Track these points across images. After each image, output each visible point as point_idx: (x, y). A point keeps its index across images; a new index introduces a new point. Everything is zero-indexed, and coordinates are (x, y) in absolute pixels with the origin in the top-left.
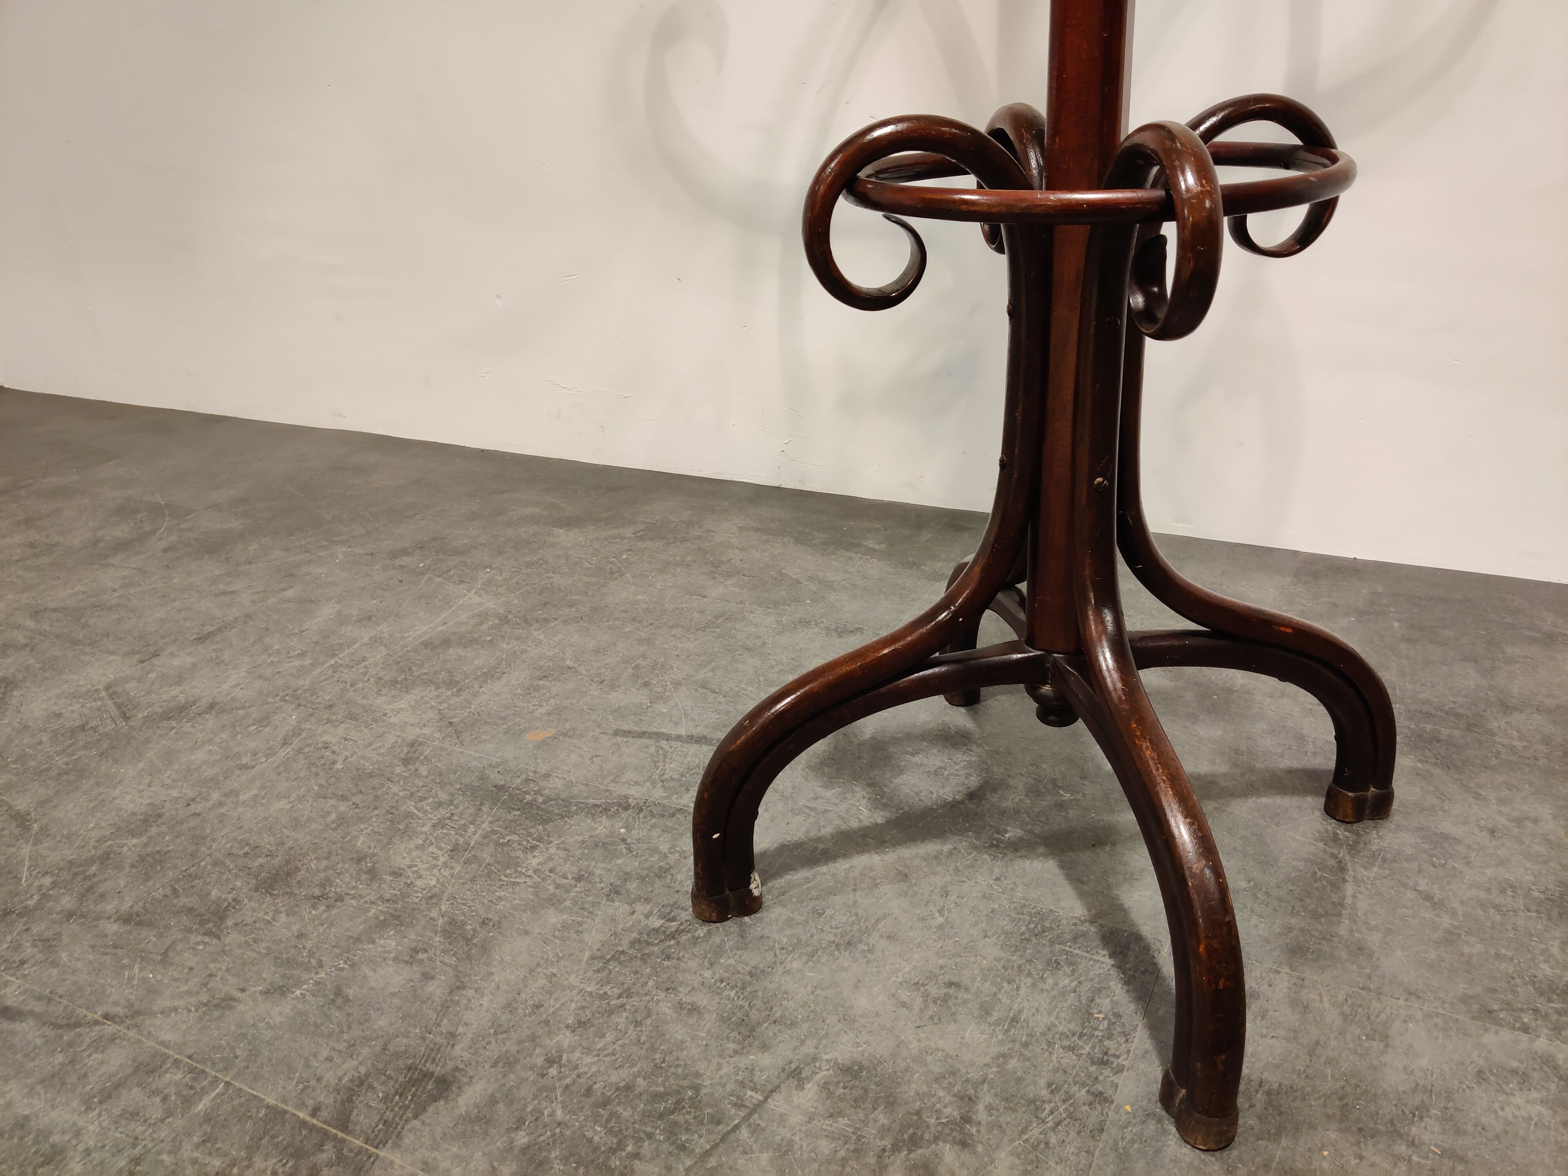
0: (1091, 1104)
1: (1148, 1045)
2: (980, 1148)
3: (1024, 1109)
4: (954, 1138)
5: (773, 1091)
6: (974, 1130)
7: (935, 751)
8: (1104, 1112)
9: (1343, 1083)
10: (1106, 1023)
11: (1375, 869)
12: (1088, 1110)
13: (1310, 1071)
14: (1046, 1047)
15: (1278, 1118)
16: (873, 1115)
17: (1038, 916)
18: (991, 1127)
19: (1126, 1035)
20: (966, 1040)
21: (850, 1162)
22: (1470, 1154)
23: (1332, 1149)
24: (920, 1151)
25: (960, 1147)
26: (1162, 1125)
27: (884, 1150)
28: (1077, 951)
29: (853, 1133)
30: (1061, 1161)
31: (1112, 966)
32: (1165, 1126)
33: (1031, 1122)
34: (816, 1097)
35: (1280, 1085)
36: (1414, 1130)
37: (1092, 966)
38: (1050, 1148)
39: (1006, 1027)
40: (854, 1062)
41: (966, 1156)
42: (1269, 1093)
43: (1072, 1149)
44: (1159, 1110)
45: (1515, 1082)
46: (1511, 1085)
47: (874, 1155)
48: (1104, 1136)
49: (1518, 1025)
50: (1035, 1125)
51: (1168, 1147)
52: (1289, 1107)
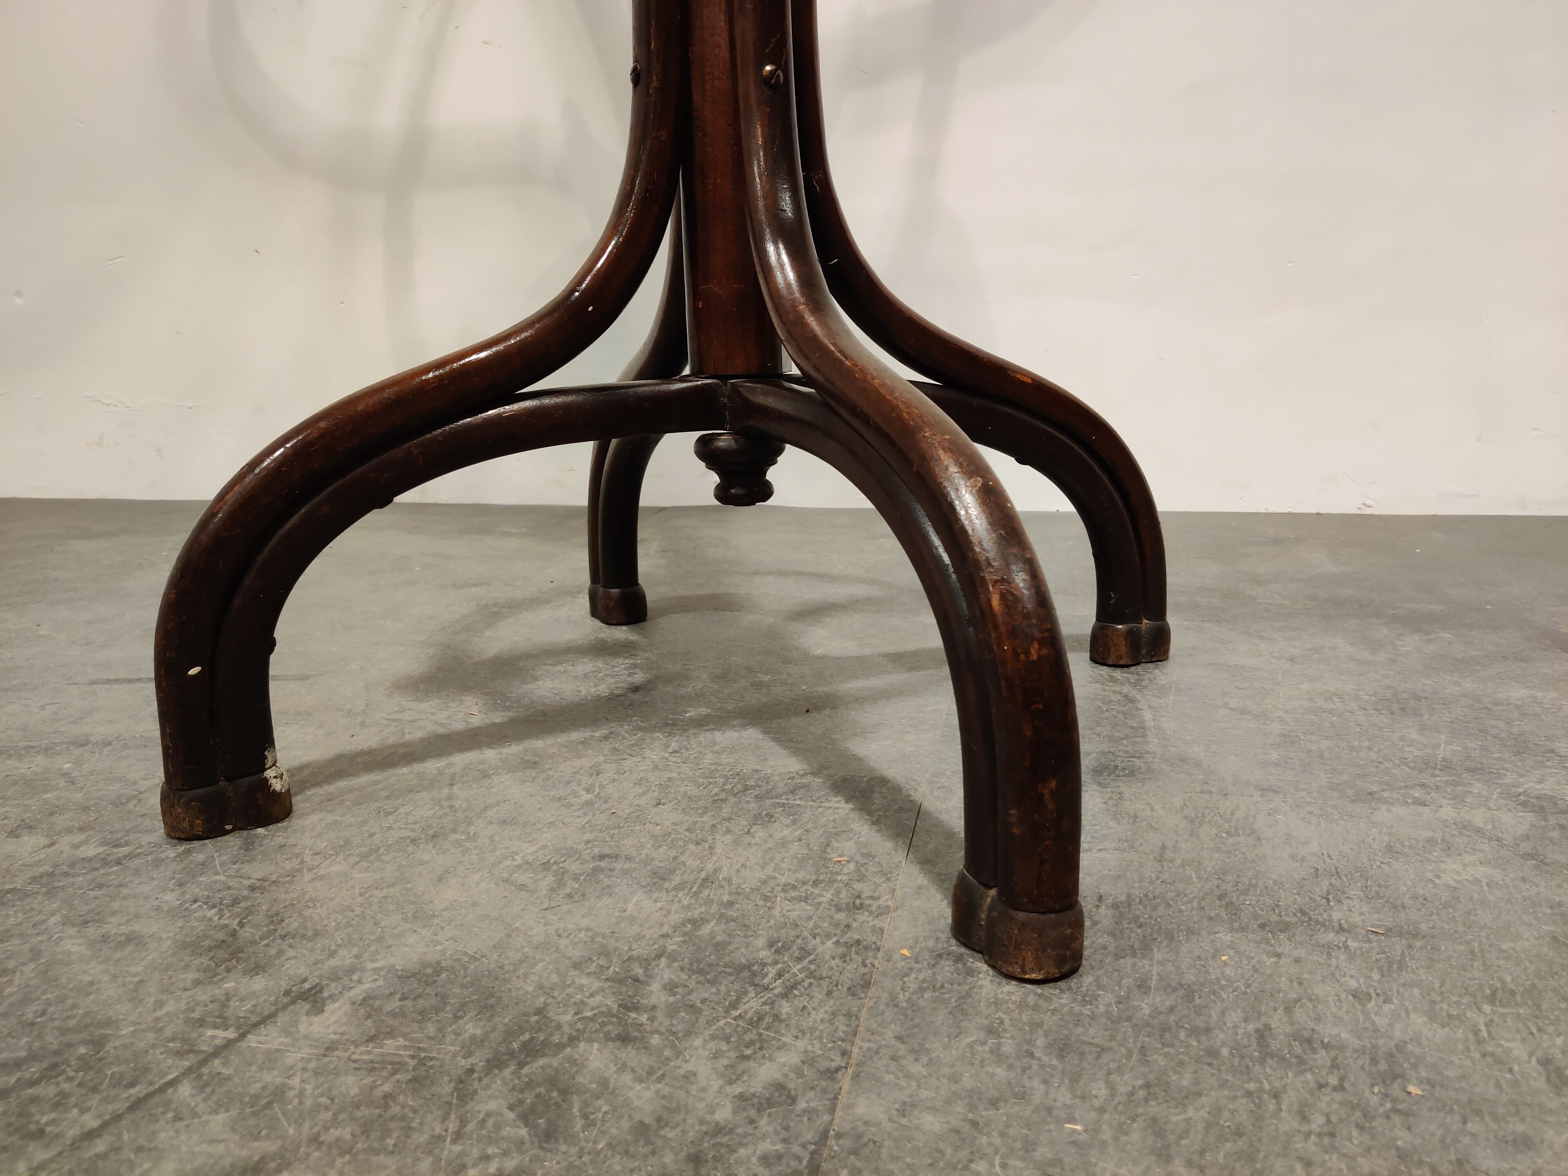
0: (843, 957)
1: (922, 880)
2: (655, 1040)
3: (731, 978)
4: (607, 1033)
5: (258, 1024)
6: (644, 1018)
7: (586, 660)
8: (868, 962)
9: (1216, 882)
10: (852, 866)
11: (1172, 697)
12: (841, 964)
13: (1166, 876)
14: (761, 903)
15: (1139, 931)
16: (454, 1027)
17: (737, 778)
18: (672, 1011)
19: (885, 874)
20: (628, 913)
21: (401, 1098)
22: (1424, 927)
23: (1232, 952)
24: (541, 1062)
25: (619, 1043)
26: (965, 964)
27: (471, 1071)
28: (798, 802)
29: (412, 1057)
30: (804, 1034)
31: (852, 809)
32: (969, 964)
33: (746, 992)
34: (345, 1019)
35: (1129, 896)
36: (1336, 915)
37: (823, 813)
38: (781, 1021)
39: (694, 890)
40: (424, 964)
41: (629, 1054)
42: (1115, 906)
43: (821, 1016)
44: (955, 947)
45: (1438, 850)
46: (1435, 854)
47: (450, 1081)
48: (873, 991)
49: (1410, 801)
50: (753, 995)
51: (981, 987)
52: (1151, 917)
